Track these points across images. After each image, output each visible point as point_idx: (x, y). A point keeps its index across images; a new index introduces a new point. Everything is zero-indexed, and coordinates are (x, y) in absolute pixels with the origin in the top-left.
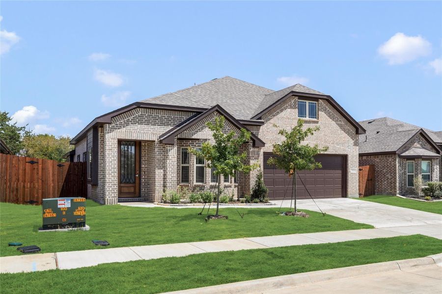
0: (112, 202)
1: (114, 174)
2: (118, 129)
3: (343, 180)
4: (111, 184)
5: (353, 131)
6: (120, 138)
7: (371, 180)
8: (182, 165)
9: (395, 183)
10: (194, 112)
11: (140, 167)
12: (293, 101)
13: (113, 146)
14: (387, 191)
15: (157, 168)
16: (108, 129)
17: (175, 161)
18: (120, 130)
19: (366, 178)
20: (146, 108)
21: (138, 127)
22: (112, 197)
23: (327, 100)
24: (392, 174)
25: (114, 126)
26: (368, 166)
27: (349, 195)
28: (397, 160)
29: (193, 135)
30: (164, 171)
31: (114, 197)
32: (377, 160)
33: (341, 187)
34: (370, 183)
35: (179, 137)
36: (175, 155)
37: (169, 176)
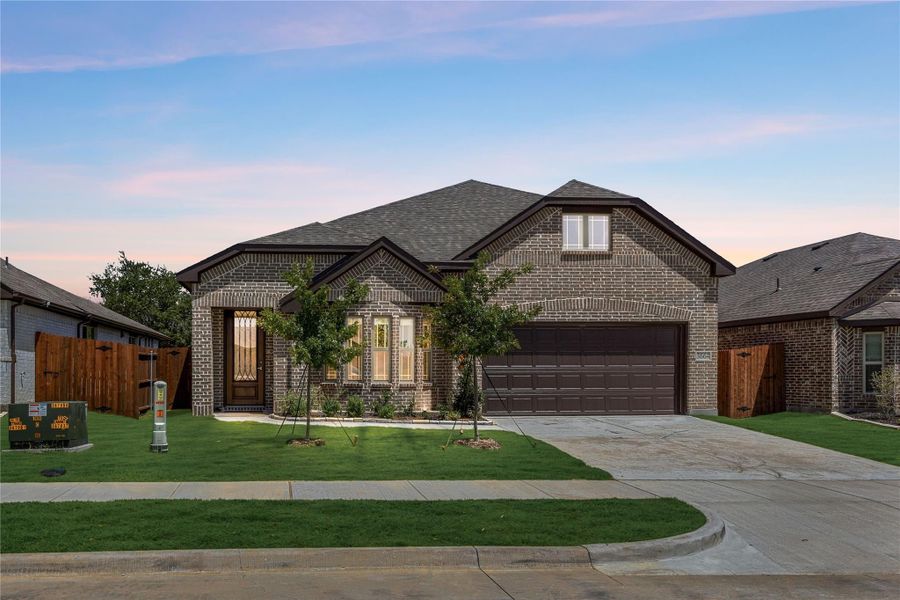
1: (206, 366)
3: (679, 377)
4: (200, 382)
5: (703, 269)
6: (215, 305)
7: (774, 376)
9: (828, 384)
10: (342, 254)
11: (265, 354)
12: (549, 218)
13: (204, 320)
14: (811, 403)
15: (276, 355)
16: (195, 292)
18: (214, 292)
19: (760, 373)
20: (257, 253)
21: (244, 286)
23: (633, 208)
24: (822, 364)
25: (205, 287)
26: (767, 347)
27: (691, 410)
28: (835, 331)
30: (288, 360)
32: (791, 332)
33: (673, 393)
34: (771, 384)
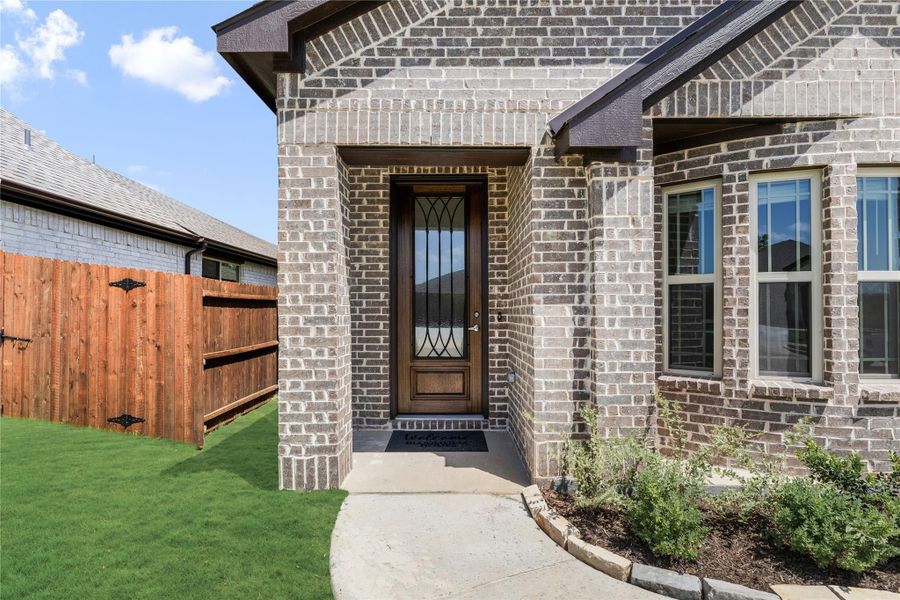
0: (311, 478)
1: (320, 331)
2: (340, 94)
4: (302, 382)
6: (347, 142)
8: (669, 280)
11: (485, 296)
13: (314, 185)
15: (540, 296)
16: (287, 98)
17: (643, 256)
18: (347, 99)
21: (437, 79)
22: (309, 451)
25: (318, 83)
29: (747, 98)
30: (578, 311)
31: (320, 450)
35: (664, 114)
36: (642, 219)
37: (609, 342)
